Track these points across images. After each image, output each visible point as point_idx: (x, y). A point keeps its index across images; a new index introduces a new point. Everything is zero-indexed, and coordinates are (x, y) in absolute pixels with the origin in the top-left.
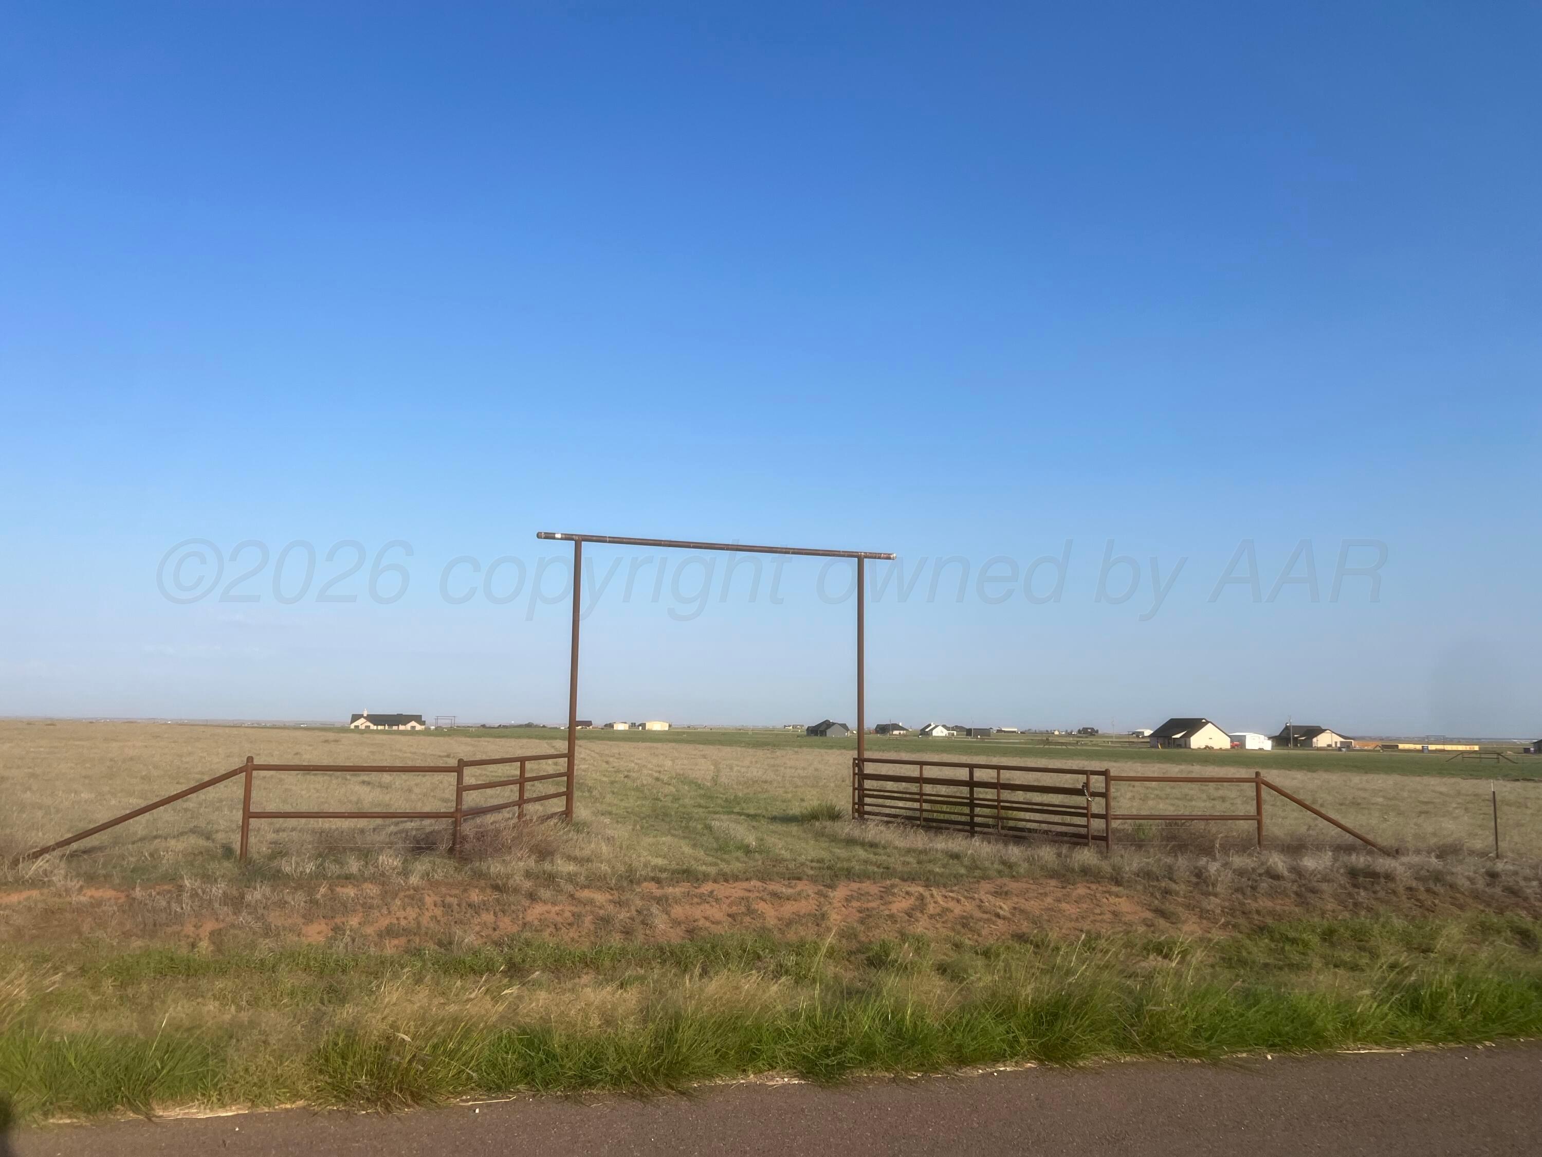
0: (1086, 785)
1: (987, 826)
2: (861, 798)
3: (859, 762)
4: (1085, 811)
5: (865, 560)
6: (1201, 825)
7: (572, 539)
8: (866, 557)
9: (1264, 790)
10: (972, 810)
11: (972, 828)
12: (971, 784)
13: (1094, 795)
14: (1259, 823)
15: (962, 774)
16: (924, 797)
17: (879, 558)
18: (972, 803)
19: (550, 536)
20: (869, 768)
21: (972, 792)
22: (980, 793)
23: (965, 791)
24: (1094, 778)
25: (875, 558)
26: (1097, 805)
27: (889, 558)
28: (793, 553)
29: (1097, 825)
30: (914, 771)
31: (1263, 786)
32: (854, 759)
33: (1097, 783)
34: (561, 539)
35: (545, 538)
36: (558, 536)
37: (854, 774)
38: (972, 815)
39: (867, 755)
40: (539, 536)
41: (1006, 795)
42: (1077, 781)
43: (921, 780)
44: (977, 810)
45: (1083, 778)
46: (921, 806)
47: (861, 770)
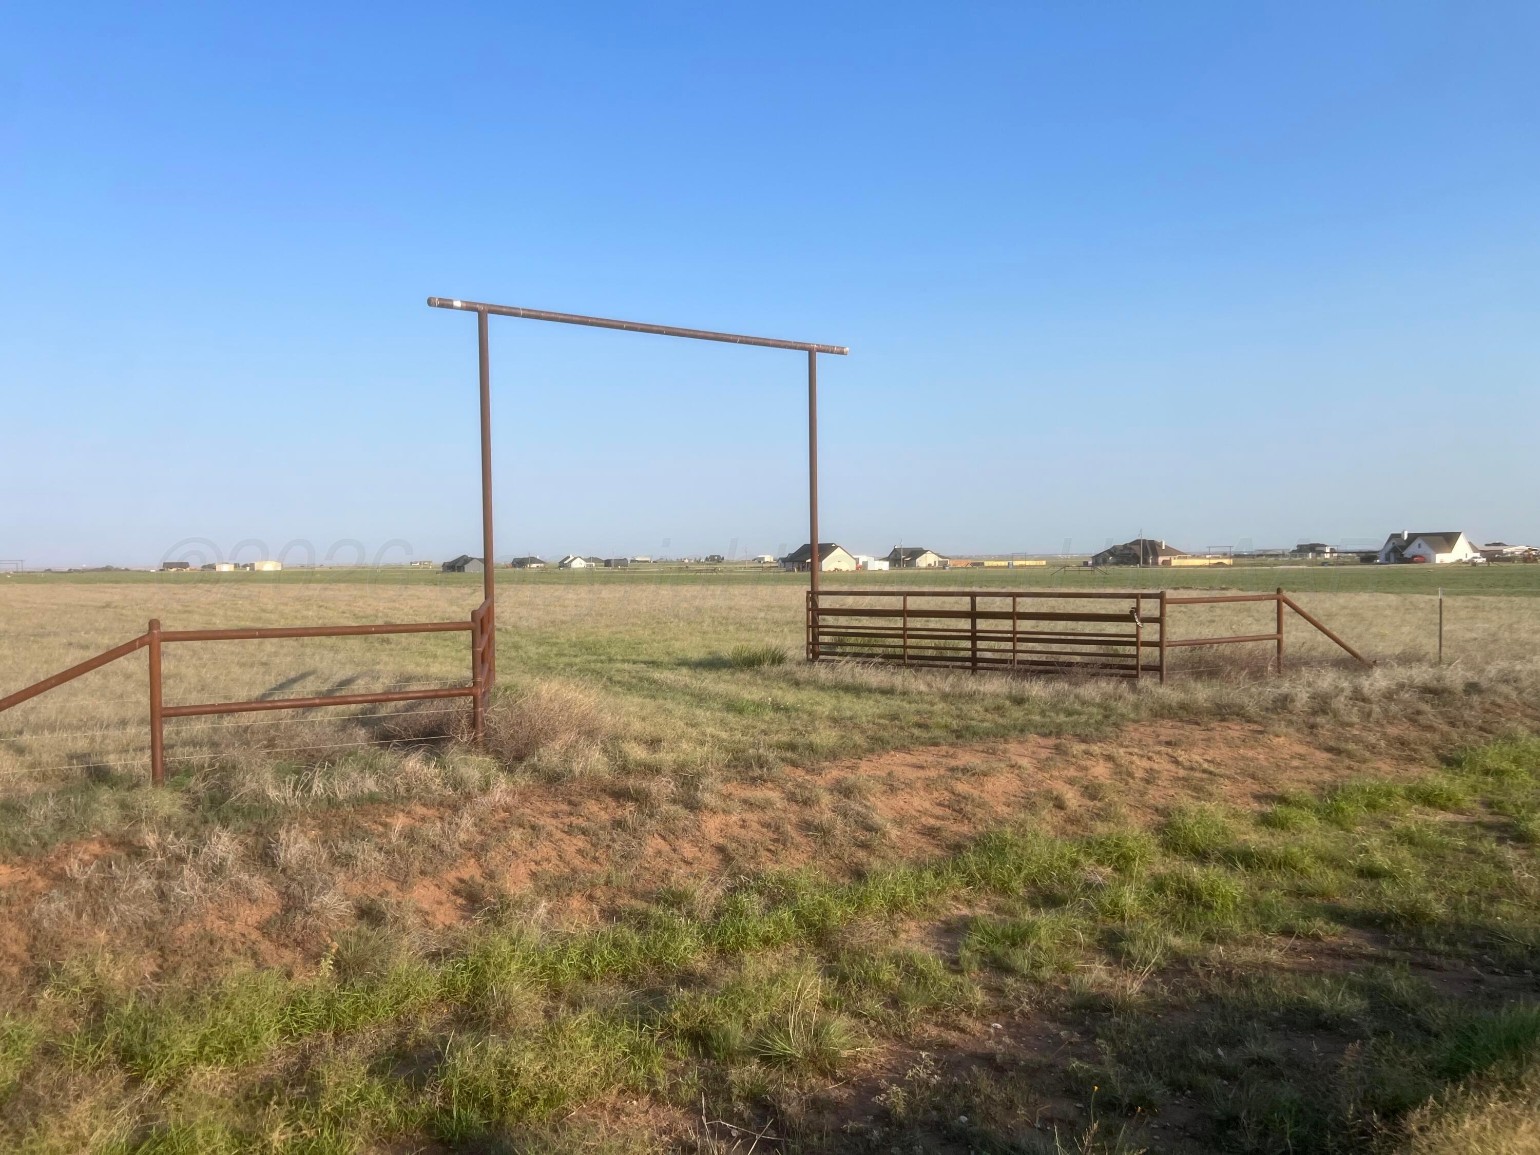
0: (1136, 610)
1: (1004, 661)
2: (815, 637)
3: (813, 596)
4: (1135, 639)
5: (817, 354)
6: (1227, 650)
7: (475, 310)
8: (819, 351)
9: (1286, 608)
10: (974, 644)
11: (974, 664)
12: (973, 615)
13: (1145, 620)
14: (1280, 642)
15: (964, 604)
16: (909, 632)
17: (832, 352)
18: (974, 636)
19: (446, 304)
20: (824, 602)
21: (974, 624)
22: (982, 624)
23: (965, 624)
24: (1143, 602)
25: (828, 352)
26: (1150, 632)
27: (842, 353)
28: (741, 342)
29: (1148, 654)
30: (895, 603)
31: (1284, 604)
32: (808, 593)
33: (1149, 607)
34: (462, 309)
35: (440, 306)
36: (457, 304)
37: (808, 610)
38: (974, 650)
39: (822, 588)
40: (430, 302)
41: (1025, 625)
42: (1125, 606)
43: (904, 613)
44: (980, 644)
45: (1131, 603)
46: (905, 642)
47: (815, 603)
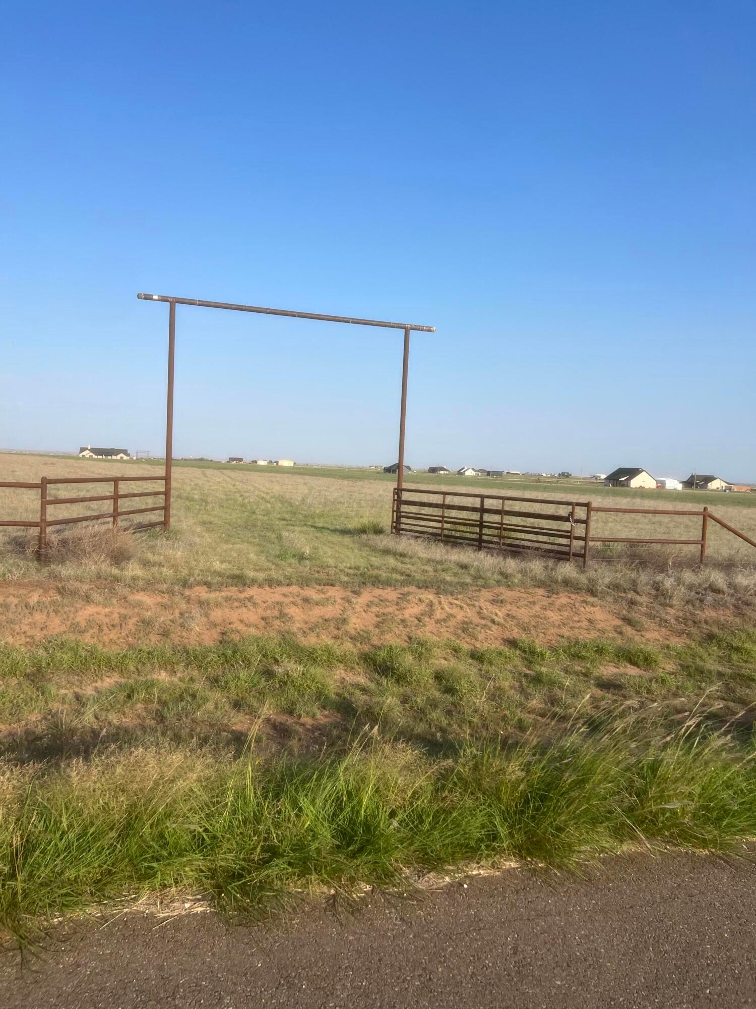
0: (572, 514)
1: (491, 542)
2: (399, 518)
3: (398, 491)
4: (569, 534)
5: (411, 331)
6: (655, 547)
7: (167, 301)
8: (412, 329)
9: (710, 522)
10: (481, 530)
11: (480, 544)
12: (483, 510)
13: (577, 521)
14: (702, 546)
15: (477, 502)
16: (446, 519)
17: (422, 330)
18: (481, 525)
19: (148, 298)
20: (405, 496)
21: (481, 517)
22: (487, 517)
23: (476, 516)
24: (577, 509)
25: (419, 330)
26: (580, 530)
27: (430, 331)
28: (353, 322)
29: (577, 544)
30: (437, 499)
31: (708, 518)
32: (395, 489)
33: (580, 513)
34: (158, 300)
35: (144, 299)
36: (155, 297)
37: (394, 500)
38: (481, 534)
39: (405, 486)
40: (139, 296)
41: (508, 520)
42: (563, 511)
43: (443, 506)
44: (485, 531)
45: (569, 508)
46: (442, 525)
47: (399, 497)
